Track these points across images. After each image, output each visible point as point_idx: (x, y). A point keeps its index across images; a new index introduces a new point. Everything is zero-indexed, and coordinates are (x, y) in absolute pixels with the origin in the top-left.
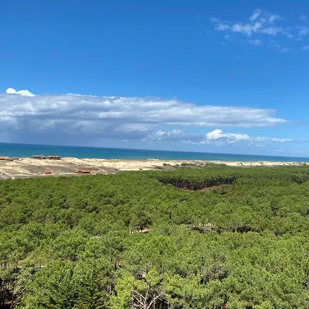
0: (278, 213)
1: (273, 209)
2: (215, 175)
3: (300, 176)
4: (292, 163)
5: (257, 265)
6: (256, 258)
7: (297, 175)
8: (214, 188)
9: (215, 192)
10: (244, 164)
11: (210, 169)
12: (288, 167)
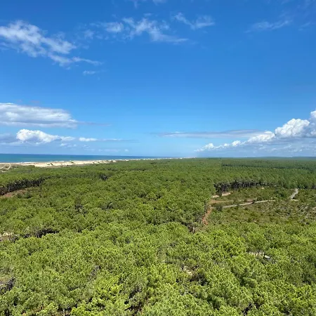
0: (81, 210)
1: (77, 207)
2: (19, 177)
3: (106, 172)
4: (100, 161)
5: (47, 267)
6: (47, 261)
7: (103, 172)
8: (18, 192)
9: (19, 196)
10: (54, 164)
11: (16, 172)
12: (97, 165)
